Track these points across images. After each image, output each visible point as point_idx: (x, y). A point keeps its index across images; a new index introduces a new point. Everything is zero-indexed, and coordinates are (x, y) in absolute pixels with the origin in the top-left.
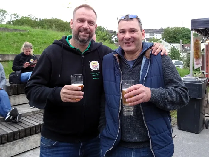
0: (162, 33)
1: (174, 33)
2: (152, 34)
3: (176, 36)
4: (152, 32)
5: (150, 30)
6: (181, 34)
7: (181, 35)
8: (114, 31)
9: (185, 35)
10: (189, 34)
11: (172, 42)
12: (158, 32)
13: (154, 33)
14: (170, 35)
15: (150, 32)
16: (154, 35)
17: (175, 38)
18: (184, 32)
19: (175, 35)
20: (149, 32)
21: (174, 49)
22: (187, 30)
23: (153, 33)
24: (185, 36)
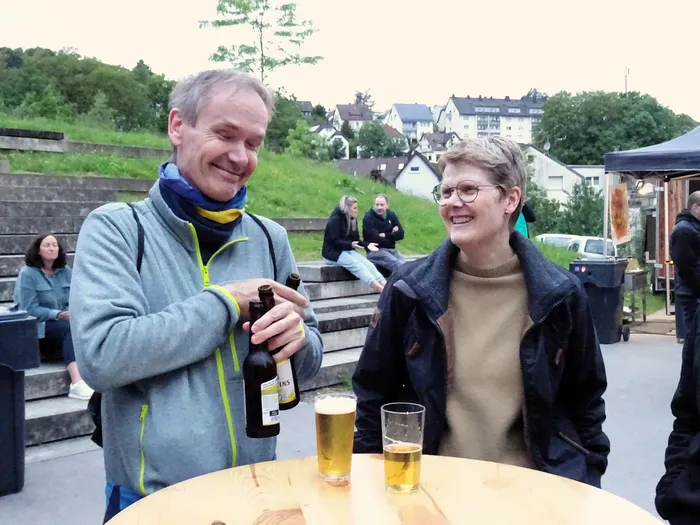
0: (535, 116)
1: (590, 118)
2: (489, 119)
3: (597, 133)
4: (487, 110)
5: (480, 99)
6: (619, 120)
7: (619, 128)
8: (314, 105)
9: (637, 125)
10: (655, 124)
11: (581, 157)
12: (518, 111)
13: (497, 115)
14: (572, 127)
15: (481, 110)
16: (497, 127)
17: (593, 139)
18: (633, 116)
19: (593, 130)
20: (477, 110)
21: (585, 193)
22: (646, 107)
23: (492, 115)
24: (638, 133)
